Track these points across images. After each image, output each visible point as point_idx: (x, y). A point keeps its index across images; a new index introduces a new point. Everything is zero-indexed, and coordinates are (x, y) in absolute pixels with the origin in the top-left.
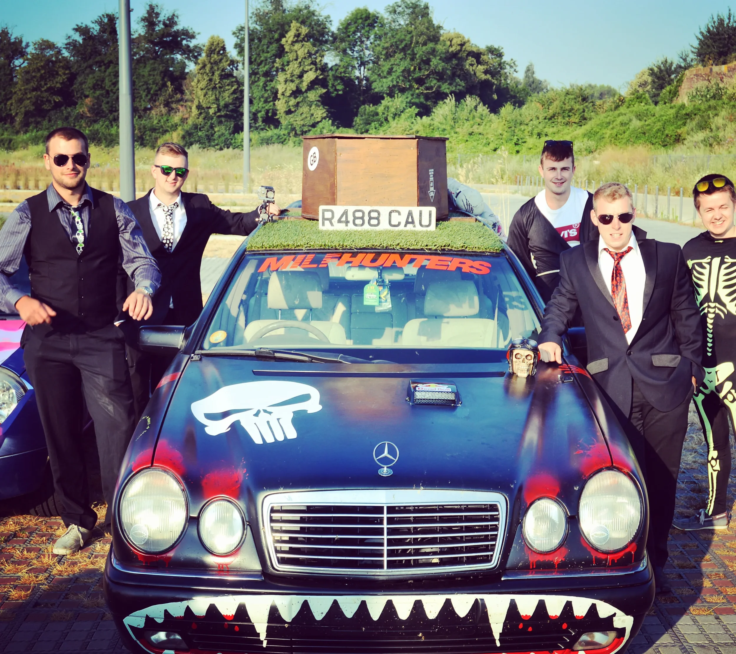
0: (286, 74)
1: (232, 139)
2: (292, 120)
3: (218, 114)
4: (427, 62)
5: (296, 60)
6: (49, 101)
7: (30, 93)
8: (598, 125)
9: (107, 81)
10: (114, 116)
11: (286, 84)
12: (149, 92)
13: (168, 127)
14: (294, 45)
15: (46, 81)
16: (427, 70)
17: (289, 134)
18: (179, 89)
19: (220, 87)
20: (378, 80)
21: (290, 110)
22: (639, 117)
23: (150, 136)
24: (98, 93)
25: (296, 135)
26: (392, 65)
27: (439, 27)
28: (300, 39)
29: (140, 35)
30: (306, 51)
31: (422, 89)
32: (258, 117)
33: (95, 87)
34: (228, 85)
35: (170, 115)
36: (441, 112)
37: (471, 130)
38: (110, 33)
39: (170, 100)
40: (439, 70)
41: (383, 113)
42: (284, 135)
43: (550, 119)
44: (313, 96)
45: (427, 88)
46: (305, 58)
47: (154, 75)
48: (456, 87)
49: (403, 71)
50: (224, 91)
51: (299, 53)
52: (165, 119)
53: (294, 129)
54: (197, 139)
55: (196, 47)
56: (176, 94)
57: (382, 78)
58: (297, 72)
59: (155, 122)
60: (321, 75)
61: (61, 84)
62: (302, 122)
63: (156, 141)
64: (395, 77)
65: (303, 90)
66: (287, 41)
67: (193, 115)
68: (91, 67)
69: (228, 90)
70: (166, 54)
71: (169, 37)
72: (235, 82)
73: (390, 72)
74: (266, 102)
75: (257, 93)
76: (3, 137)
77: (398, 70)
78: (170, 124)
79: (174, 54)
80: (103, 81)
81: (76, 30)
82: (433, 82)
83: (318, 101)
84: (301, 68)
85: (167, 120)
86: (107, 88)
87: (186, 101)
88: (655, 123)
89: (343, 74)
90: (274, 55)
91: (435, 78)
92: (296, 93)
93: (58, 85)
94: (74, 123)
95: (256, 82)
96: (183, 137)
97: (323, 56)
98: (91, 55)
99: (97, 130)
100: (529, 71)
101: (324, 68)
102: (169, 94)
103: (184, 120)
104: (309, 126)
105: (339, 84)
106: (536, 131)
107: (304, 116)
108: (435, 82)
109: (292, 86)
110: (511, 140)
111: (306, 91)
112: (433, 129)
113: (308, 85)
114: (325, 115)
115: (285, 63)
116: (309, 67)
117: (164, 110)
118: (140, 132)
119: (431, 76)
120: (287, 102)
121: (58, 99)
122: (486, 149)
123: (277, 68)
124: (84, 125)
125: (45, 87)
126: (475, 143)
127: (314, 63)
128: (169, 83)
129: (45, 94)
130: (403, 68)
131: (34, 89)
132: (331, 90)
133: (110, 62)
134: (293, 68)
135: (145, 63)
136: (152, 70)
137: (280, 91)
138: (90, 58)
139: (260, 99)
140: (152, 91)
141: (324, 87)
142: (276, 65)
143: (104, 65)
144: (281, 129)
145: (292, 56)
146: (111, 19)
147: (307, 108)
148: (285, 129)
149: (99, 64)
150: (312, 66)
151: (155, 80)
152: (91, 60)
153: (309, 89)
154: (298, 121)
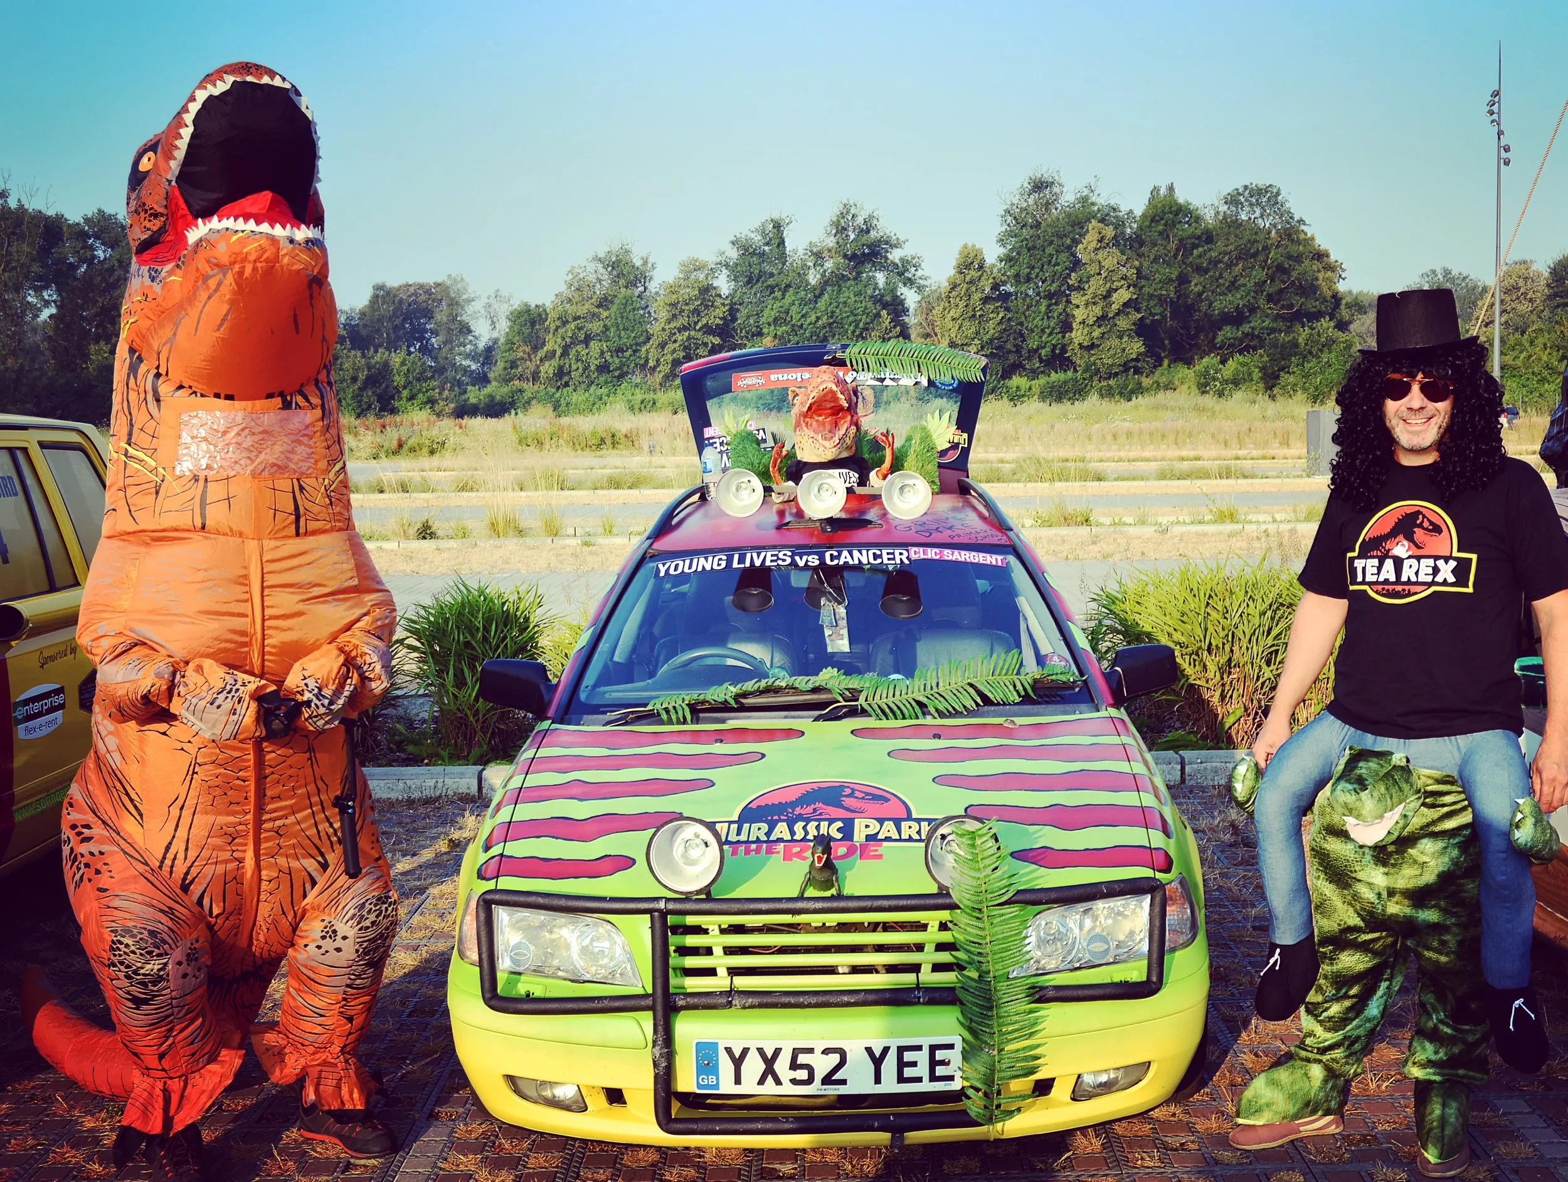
0: (1086, 294)
1: (1003, 387)
2: (1093, 358)
5: (1101, 274)
6: (706, 344)
7: (680, 332)
9: (792, 313)
11: (1087, 308)
12: (857, 326)
14: (1097, 254)
15: (698, 315)
17: (1091, 377)
18: (899, 320)
19: (982, 316)
21: (1093, 343)
24: (781, 330)
25: (1101, 379)
27: (1301, 221)
28: (1104, 244)
30: (1115, 262)
32: (1038, 356)
39: (887, 336)
42: (1084, 379)
44: (1123, 323)
46: (1114, 271)
47: (861, 302)
50: (990, 321)
51: (1105, 264)
53: (1098, 371)
56: (896, 327)
58: (1103, 291)
60: (1134, 294)
61: (720, 319)
62: (1110, 361)
65: (1111, 315)
66: (1085, 249)
69: (995, 318)
74: (1050, 334)
80: (787, 312)
81: (733, 243)
83: (1132, 330)
84: (1108, 285)
90: (1067, 269)
92: (1101, 319)
93: (718, 321)
98: (760, 277)
107: (1112, 352)
109: (1097, 311)
111: (1113, 318)
113: (1118, 309)
114: (1142, 349)
116: (1119, 284)
120: (1089, 333)
121: (717, 340)
123: (1072, 286)
125: (700, 325)
127: (1126, 277)
128: (884, 313)
129: (699, 335)
131: (685, 328)
133: (788, 286)
134: (1096, 286)
135: (840, 286)
136: (858, 294)
137: (1079, 319)
138: (758, 281)
139: (1043, 331)
140: (861, 325)
141: (1138, 310)
142: (1071, 282)
143: (779, 290)
144: (1076, 371)
145: (1093, 269)
146: (778, 226)
147: (1117, 341)
148: (1085, 371)
149: (772, 289)
150: (1123, 282)
151: (866, 308)
152: (760, 284)
153: (1117, 314)
154: (1106, 359)
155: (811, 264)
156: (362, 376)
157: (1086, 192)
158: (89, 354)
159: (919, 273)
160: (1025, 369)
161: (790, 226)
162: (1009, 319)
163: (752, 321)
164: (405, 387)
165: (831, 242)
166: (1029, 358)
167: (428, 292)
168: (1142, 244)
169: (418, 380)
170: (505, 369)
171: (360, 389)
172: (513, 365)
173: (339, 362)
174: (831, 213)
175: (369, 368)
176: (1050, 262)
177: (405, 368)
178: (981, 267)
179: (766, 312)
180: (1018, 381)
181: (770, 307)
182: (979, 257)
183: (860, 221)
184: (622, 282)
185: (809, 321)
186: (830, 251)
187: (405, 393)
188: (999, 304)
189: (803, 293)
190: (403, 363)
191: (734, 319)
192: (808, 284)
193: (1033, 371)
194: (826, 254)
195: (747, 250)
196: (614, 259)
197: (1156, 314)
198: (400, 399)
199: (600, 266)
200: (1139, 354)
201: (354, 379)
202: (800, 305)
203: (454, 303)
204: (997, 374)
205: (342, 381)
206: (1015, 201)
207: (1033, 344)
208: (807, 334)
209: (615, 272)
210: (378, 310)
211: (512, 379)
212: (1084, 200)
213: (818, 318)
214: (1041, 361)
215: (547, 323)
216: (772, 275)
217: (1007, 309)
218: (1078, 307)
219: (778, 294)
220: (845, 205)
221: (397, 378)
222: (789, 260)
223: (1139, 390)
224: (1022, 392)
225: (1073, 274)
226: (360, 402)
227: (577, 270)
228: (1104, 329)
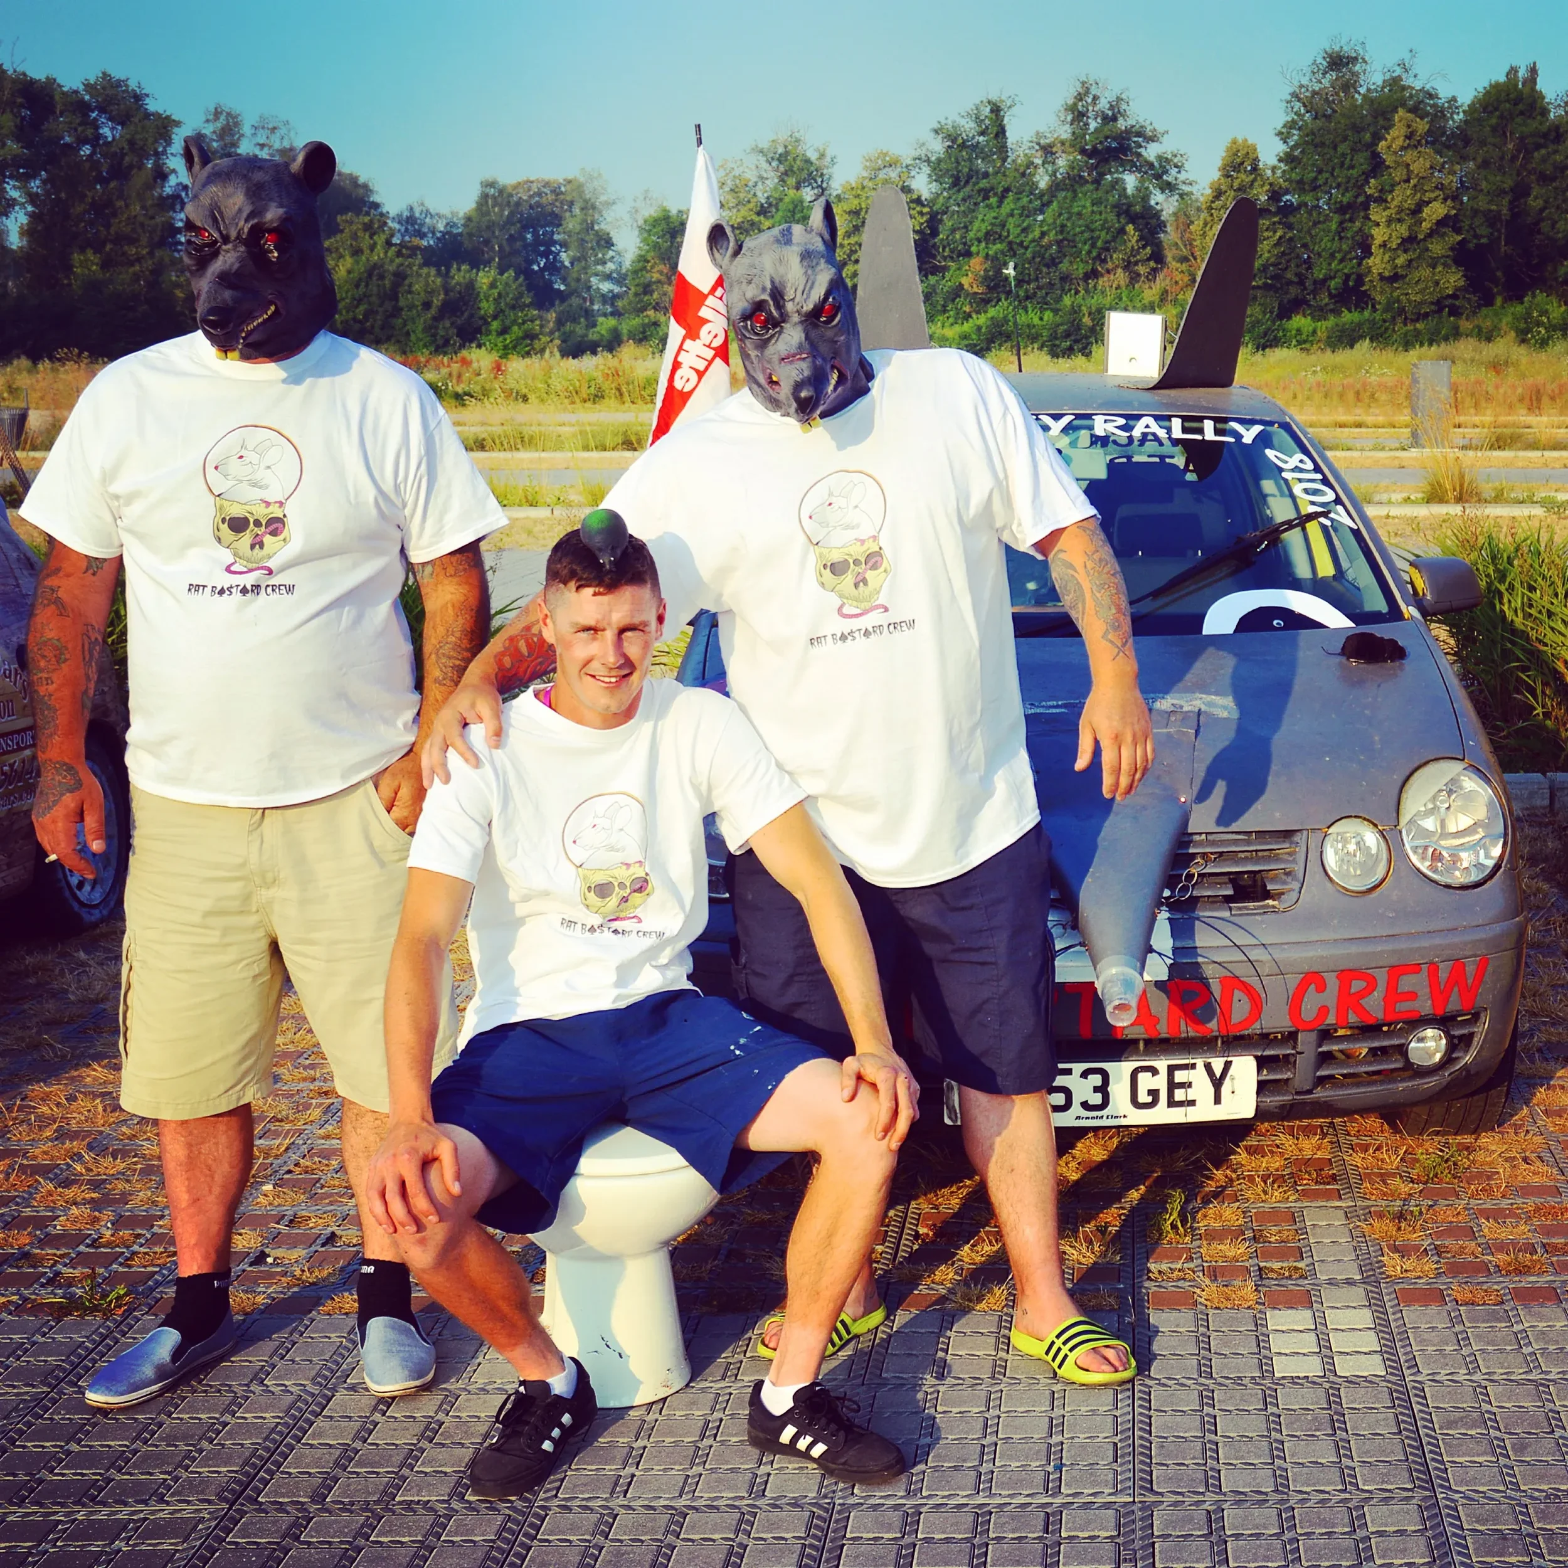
0: (1388, 208)
1: (1278, 331)
2: (1397, 293)
5: (1408, 181)
9: (1011, 226)
10: (1027, 291)
14: (1403, 155)
17: (1394, 318)
18: (1153, 239)
21: (1396, 274)
24: (994, 248)
25: (1406, 321)
28: (1413, 142)
29: (1058, 137)
30: (1429, 165)
32: (1329, 288)
33: (989, 237)
34: (1268, 229)
39: (1133, 259)
42: (1385, 321)
44: (1437, 248)
46: (1424, 178)
47: (1100, 213)
51: (1413, 168)
53: (1402, 311)
56: (1144, 247)
58: (1410, 203)
60: (1453, 208)
62: (1418, 298)
65: (1420, 237)
66: (1389, 147)
69: (1268, 238)
71: (1113, 138)
72: (1282, 223)
74: (1342, 261)
80: (1003, 225)
81: (936, 132)
83: (1449, 257)
84: (1419, 196)
92: (1408, 242)
94: (944, 306)
95: (1321, 223)
98: (970, 177)
99: (1005, 317)
104: (1433, 304)
107: (1421, 286)
109: (1402, 230)
111: (1424, 240)
113: (1430, 228)
114: (1462, 283)
115: (1387, 188)
116: (1433, 195)
118: (1093, 318)
120: (1392, 260)
124: (965, 309)
127: (1440, 187)
128: (1130, 228)
132: (1468, 237)
133: (1007, 190)
134: (1402, 197)
135: (1074, 191)
136: (1096, 203)
137: (1378, 241)
138: (967, 182)
139: (1332, 256)
140: (1099, 244)
141: (1458, 231)
142: (1369, 191)
143: (995, 194)
144: (1374, 309)
145: (1398, 175)
146: (996, 110)
147: (1428, 271)
148: (1386, 310)
149: (985, 194)
150: (1437, 193)
151: (1106, 221)
152: (968, 189)
153: (1430, 234)
154: (1412, 294)
155: (1038, 161)
156: (437, 301)
157: (1398, 71)
158: (72, 266)
159: (1182, 176)
160: (1309, 306)
161: (1014, 110)
162: (1291, 239)
163: (958, 236)
164: (495, 317)
165: (1065, 132)
166: (1315, 292)
167: (556, 192)
168: (1467, 141)
169: (513, 307)
170: (636, 294)
171: (434, 319)
172: (647, 289)
173: (407, 282)
174: (1067, 94)
175: (447, 291)
176: (1342, 164)
177: (495, 292)
178: (1255, 169)
179: (976, 225)
180: (1299, 322)
181: (980, 217)
182: (1251, 156)
183: (1103, 104)
184: (791, 181)
185: (1030, 237)
186: (1063, 143)
187: (495, 325)
188: (1276, 219)
189: (1025, 200)
190: (493, 285)
191: (935, 233)
192: (1035, 185)
193: (1321, 309)
194: (1057, 148)
195: (956, 143)
196: (781, 150)
197: (1482, 236)
198: (489, 333)
199: (762, 160)
200: (1457, 289)
201: (427, 305)
202: (1021, 215)
203: (589, 207)
204: (1271, 312)
205: (411, 307)
206: (1305, 81)
207: (1319, 273)
208: (1029, 255)
209: (782, 168)
210: (488, 213)
211: (644, 309)
212: (1395, 83)
213: (1043, 234)
214: (1331, 296)
216: (986, 175)
217: (1290, 227)
218: (1378, 225)
219: (993, 200)
220: (1083, 83)
221: (484, 305)
222: (1011, 156)
223: (1456, 334)
224: (1304, 337)
225: (1372, 181)
226: (434, 336)
227: (730, 165)
228: (1410, 255)
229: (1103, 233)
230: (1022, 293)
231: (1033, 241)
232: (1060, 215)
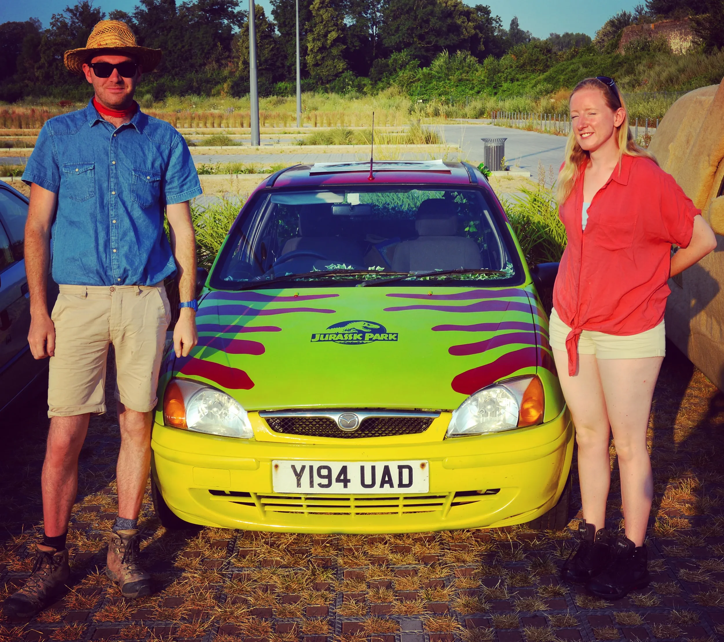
0: (314, 34)
1: (271, 88)
2: (319, 71)
3: (260, 68)
4: (427, 21)
5: (322, 22)
8: (555, 72)
9: (169, 43)
11: (313, 42)
12: (203, 51)
13: (220, 79)
14: (320, 11)
16: (427, 29)
17: (317, 82)
18: (227, 48)
19: (261, 46)
20: (387, 37)
21: (317, 63)
22: (585, 65)
23: (206, 87)
25: (322, 84)
26: (398, 25)
28: (324, 5)
29: (194, 4)
30: (329, 15)
31: (424, 44)
32: (292, 70)
34: (267, 44)
35: (220, 70)
36: (438, 63)
37: (460, 77)
38: (170, 4)
39: (220, 57)
40: (437, 28)
41: (393, 65)
42: (313, 83)
43: (521, 67)
44: (335, 51)
45: (428, 43)
46: (328, 21)
47: (207, 38)
48: (450, 41)
49: (408, 29)
50: (264, 49)
51: (324, 17)
52: (217, 73)
53: (321, 79)
54: (243, 88)
55: (239, 13)
56: (225, 52)
57: (391, 35)
58: (323, 32)
59: (209, 76)
60: (342, 34)
62: (327, 73)
63: (211, 91)
64: (401, 35)
65: (328, 47)
66: (314, 8)
67: (240, 69)
68: (155, 32)
69: (267, 48)
70: (216, 19)
71: (217, 5)
72: (273, 41)
73: (397, 30)
75: (291, 50)
76: (88, 91)
77: (404, 28)
78: (221, 77)
79: (222, 19)
82: (433, 39)
83: (340, 55)
84: (326, 29)
85: (218, 74)
86: (169, 49)
87: (233, 58)
88: (596, 69)
89: (359, 33)
90: (303, 19)
91: (433, 35)
92: (322, 49)
95: (289, 41)
96: (232, 87)
97: (342, 19)
98: (155, 22)
99: (163, 83)
100: (514, 23)
101: (344, 28)
102: (219, 53)
103: (232, 73)
104: (333, 76)
105: (356, 41)
106: (509, 77)
107: (329, 68)
108: (433, 37)
109: (319, 44)
110: (491, 84)
111: (330, 48)
112: (431, 77)
113: (331, 43)
114: (345, 67)
115: (313, 26)
116: (332, 29)
117: (215, 65)
118: (198, 84)
119: (431, 33)
120: (315, 57)
122: (471, 92)
123: (307, 29)
124: (152, 79)
126: (463, 88)
127: (336, 25)
128: (219, 44)
130: (407, 27)
132: (350, 46)
133: (172, 27)
134: (319, 29)
138: (155, 24)
140: (206, 51)
141: (343, 44)
142: (306, 27)
143: (167, 29)
144: (309, 79)
145: (318, 20)
147: (331, 61)
148: (315, 78)
153: (331, 46)
154: (324, 72)
162: (278, 48)
170: (21, 73)
178: (262, 18)
180: (282, 85)
182: (262, 12)
186: (194, 7)
196: (81, 9)
197: (356, 46)
199: (72, 14)
200: (343, 69)
207: (289, 63)
208: (176, 56)
213: (183, 47)
215: (40, 47)
217: (278, 43)
224: (282, 91)
225: (307, 22)
227: (57, 17)
228: (324, 55)
229: (207, 46)
230: (173, 72)
231: (178, 49)
232: (190, 38)
